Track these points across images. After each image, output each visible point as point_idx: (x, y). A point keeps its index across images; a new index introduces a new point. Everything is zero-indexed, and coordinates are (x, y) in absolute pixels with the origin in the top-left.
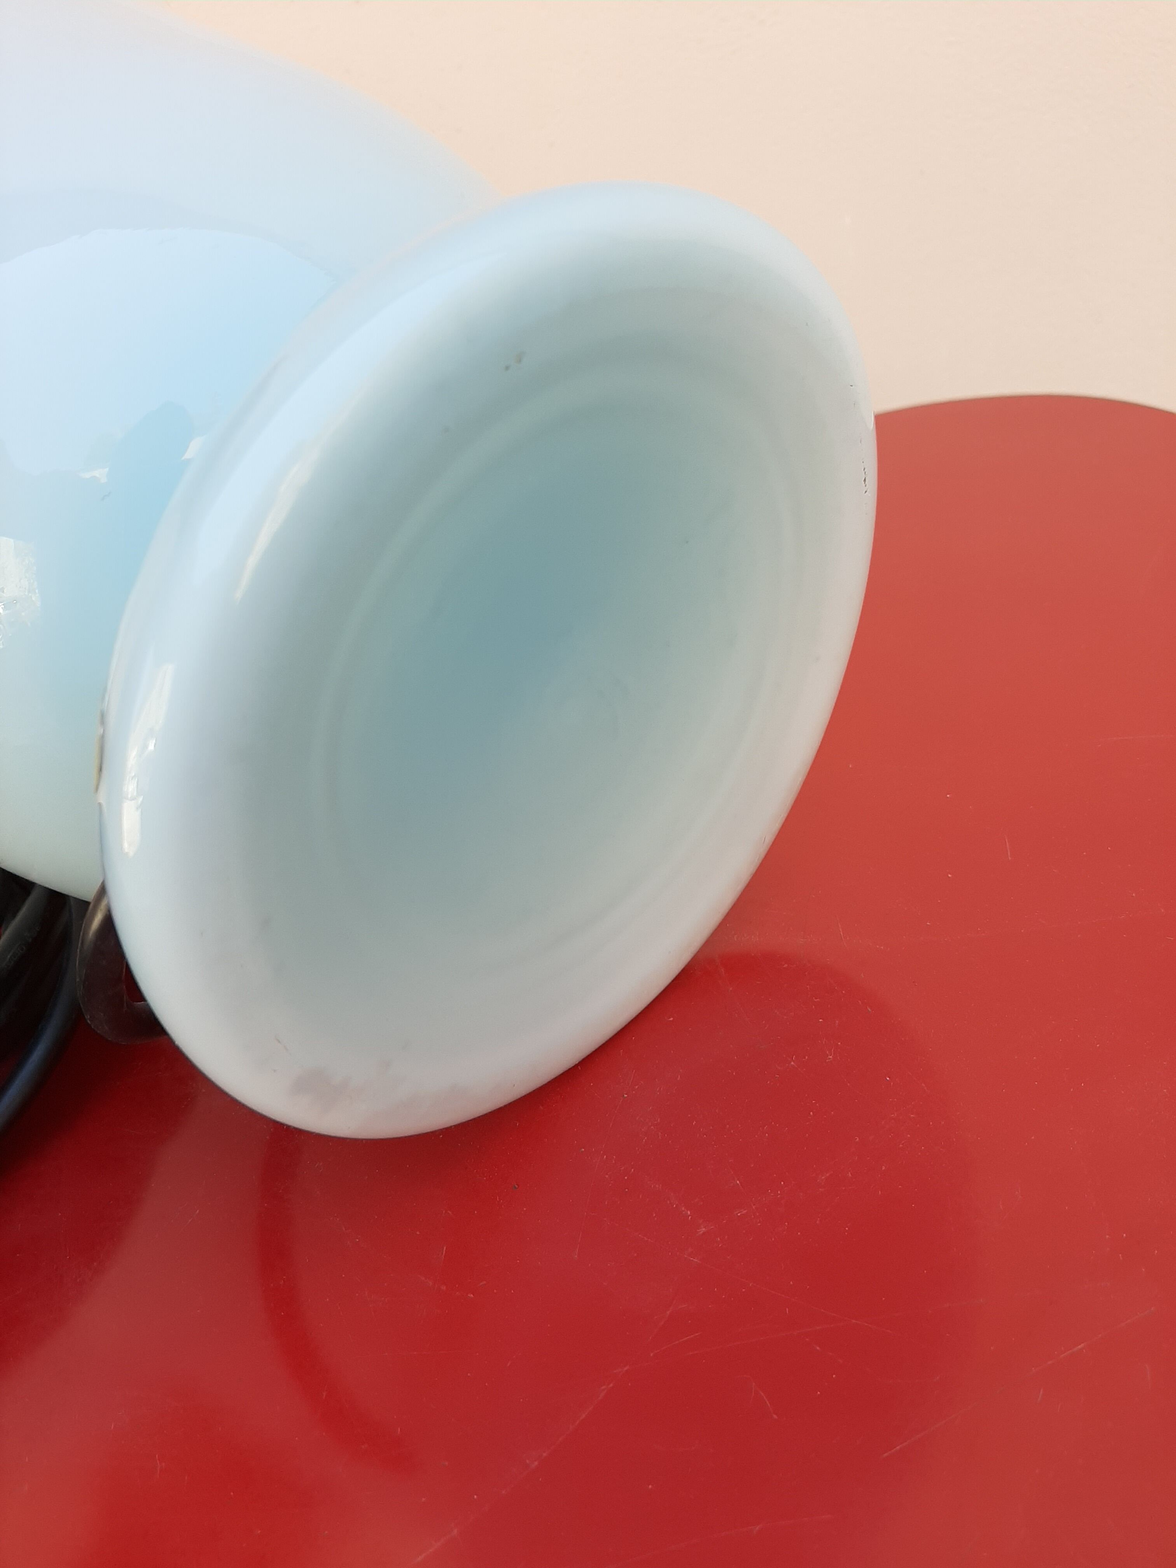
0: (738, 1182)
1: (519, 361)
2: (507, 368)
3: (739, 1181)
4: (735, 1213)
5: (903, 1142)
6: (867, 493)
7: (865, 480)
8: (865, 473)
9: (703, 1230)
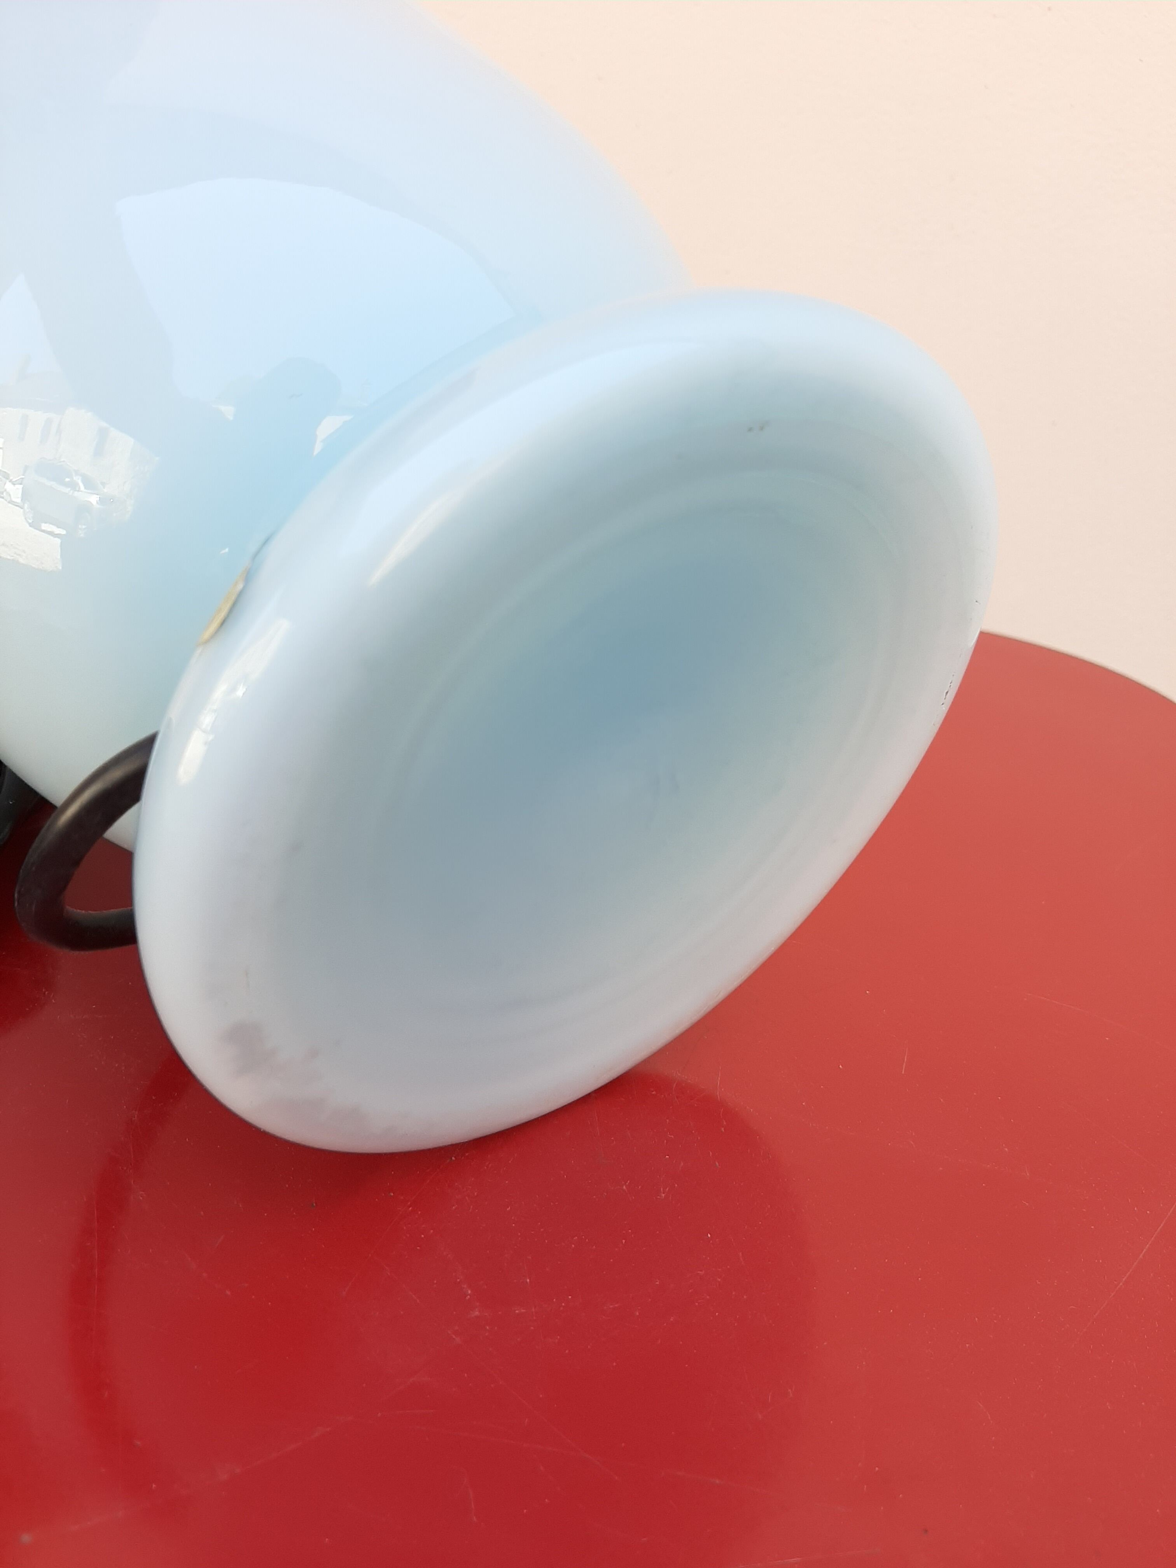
0: (528, 1280)
1: (762, 429)
2: (750, 430)
3: (530, 1280)
4: (516, 1309)
5: (700, 1301)
6: (943, 705)
7: (947, 693)
8: (950, 686)
9: (477, 1313)
